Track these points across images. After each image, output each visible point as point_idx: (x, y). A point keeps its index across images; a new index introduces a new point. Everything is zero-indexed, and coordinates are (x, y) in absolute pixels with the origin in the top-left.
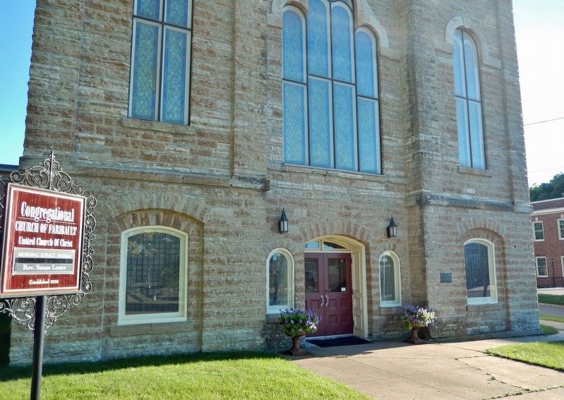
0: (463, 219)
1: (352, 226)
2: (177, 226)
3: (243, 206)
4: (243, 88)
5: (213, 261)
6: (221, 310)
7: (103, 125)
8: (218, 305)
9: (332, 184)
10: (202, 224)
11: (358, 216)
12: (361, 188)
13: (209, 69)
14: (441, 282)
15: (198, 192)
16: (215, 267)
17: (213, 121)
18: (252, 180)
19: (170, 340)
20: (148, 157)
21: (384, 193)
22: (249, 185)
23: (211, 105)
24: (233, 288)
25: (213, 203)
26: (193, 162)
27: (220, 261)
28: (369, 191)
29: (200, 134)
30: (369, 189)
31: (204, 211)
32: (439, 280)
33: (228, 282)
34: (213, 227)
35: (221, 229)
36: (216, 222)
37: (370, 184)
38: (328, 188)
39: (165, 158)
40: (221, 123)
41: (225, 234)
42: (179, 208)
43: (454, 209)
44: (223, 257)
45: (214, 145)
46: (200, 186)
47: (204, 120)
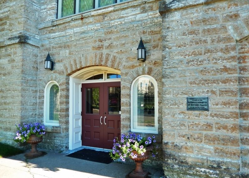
1: (104, 56)
11: (110, 46)
12: (114, 19)
18: (14, 38)
22: (13, 42)
28: (123, 19)
30: (122, 17)
37: (123, 12)
38: (84, 28)
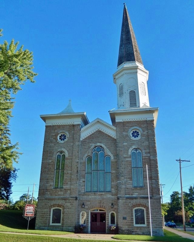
0: (132, 202)
2: (60, 207)
3: (72, 203)
4: (73, 179)
5: (66, 214)
6: (67, 223)
7: (49, 190)
8: (66, 222)
9: (96, 196)
10: (64, 207)
12: (104, 196)
13: (67, 177)
14: (123, 219)
15: (63, 201)
16: (66, 215)
17: (67, 187)
18: (74, 197)
19: (58, 228)
20: (56, 195)
21: (111, 197)
22: (73, 198)
23: (67, 184)
24: (69, 219)
25: (66, 203)
26: (64, 195)
27: (67, 214)
29: (65, 189)
30: (107, 196)
31: (64, 204)
32: (122, 219)
33: (68, 218)
34: (66, 207)
35: (67, 208)
36: (67, 206)
38: (95, 197)
39: (59, 195)
40: (69, 187)
41: (68, 208)
42: (60, 204)
43: (129, 200)
44: (68, 213)
45: (67, 191)
46: (64, 199)
47: (66, 187)
